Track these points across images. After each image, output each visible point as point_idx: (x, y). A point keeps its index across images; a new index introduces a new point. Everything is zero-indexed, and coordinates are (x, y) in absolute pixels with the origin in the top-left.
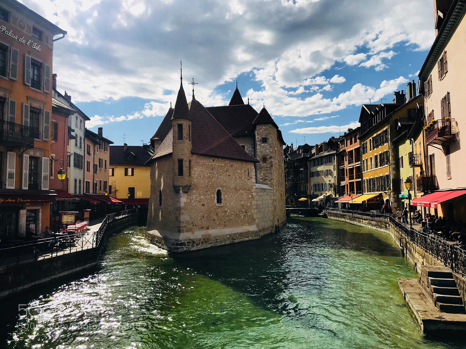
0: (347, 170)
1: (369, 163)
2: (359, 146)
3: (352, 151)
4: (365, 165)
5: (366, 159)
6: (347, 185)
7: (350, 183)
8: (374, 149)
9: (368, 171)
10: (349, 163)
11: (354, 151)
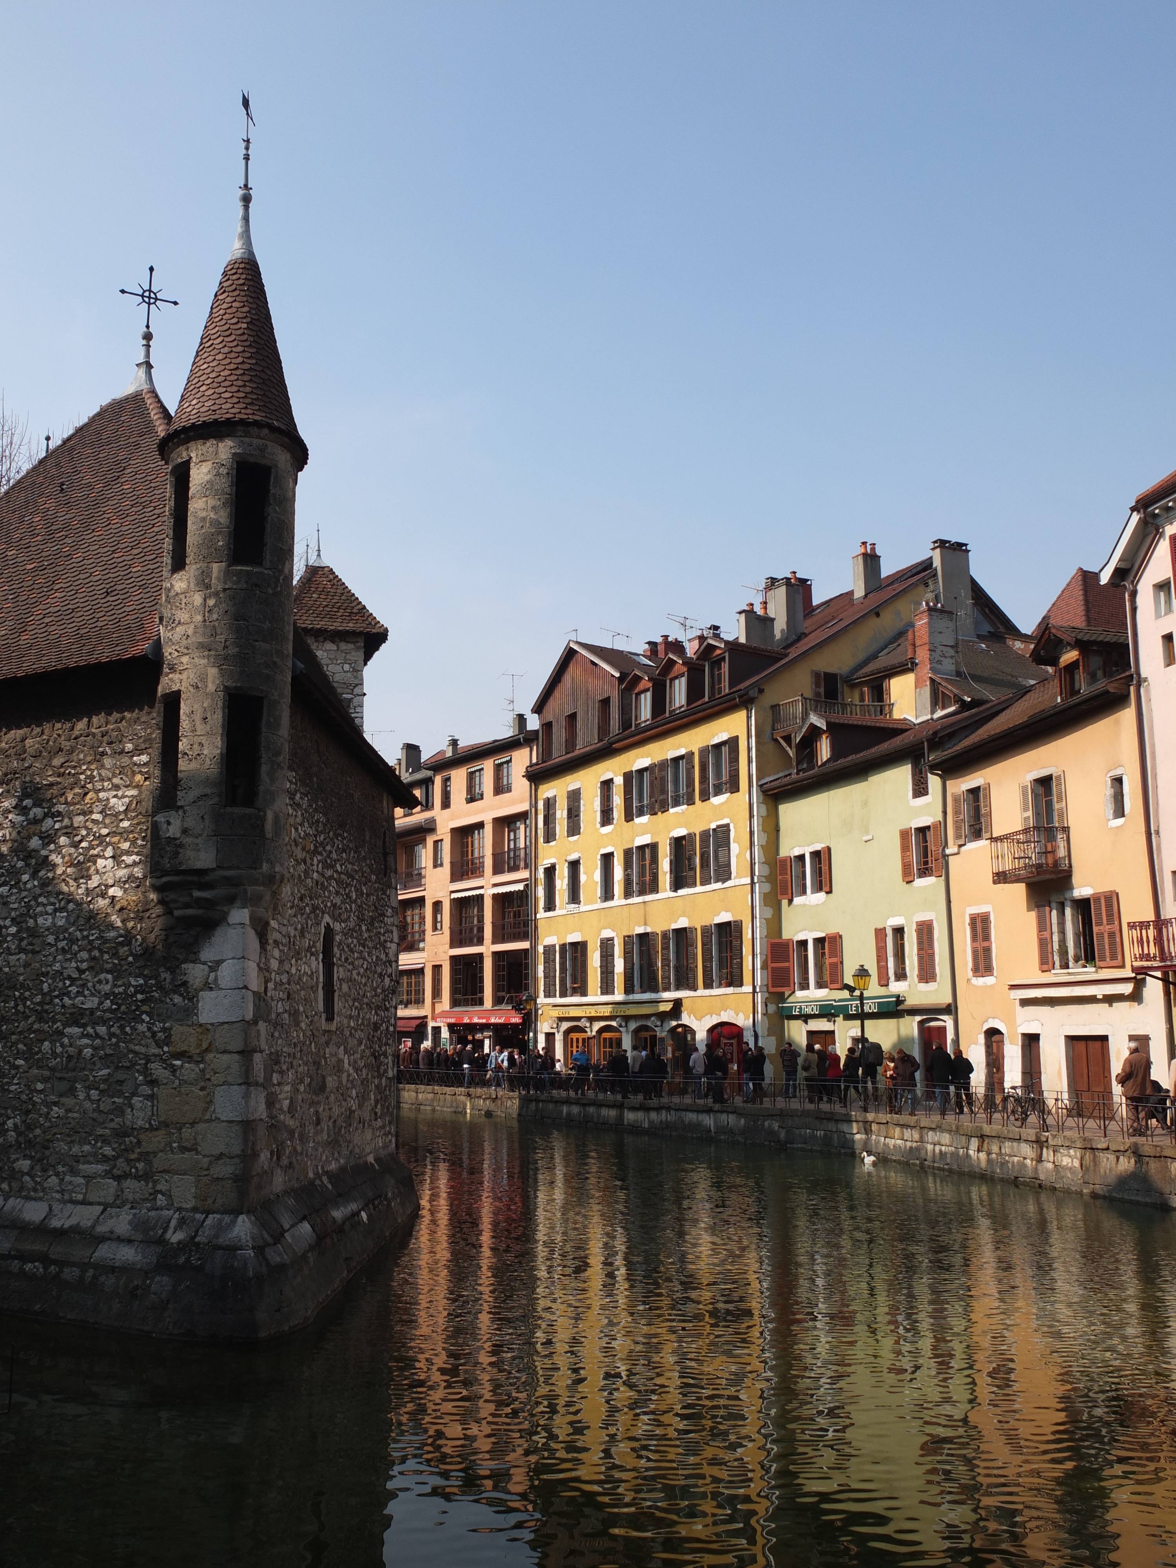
0: (437, 905)
1: (591, 876)
2: (524, 807)
3: (480, 825)
4: (562, 883)
5: (573, 857)
6: (437, 969)
7: (453, 958)
8: (629, 817)
9: (583, 908)
10: (454, 878)
11: (488, 829)
